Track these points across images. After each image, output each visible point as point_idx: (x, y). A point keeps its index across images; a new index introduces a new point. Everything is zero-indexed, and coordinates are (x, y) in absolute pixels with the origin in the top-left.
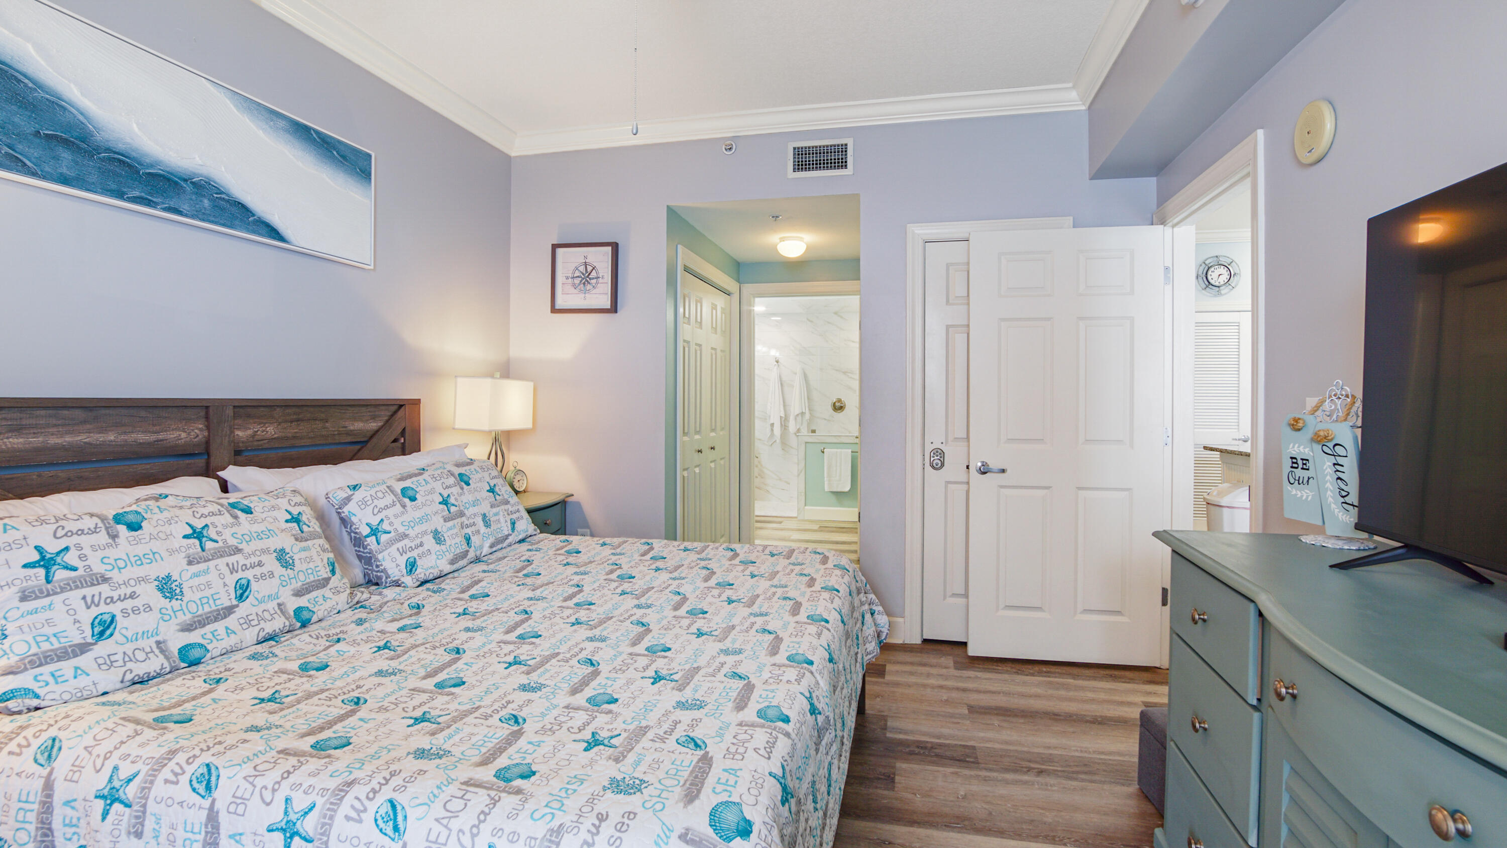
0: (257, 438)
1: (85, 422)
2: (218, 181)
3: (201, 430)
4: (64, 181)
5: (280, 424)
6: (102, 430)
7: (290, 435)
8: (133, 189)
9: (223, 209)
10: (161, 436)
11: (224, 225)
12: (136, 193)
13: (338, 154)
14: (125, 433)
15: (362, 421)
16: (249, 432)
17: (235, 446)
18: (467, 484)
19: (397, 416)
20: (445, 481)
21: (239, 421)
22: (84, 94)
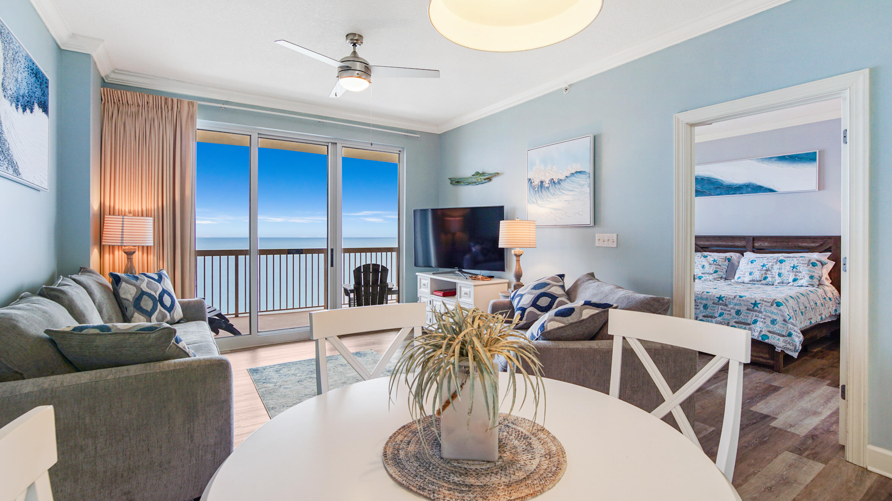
2: (753, 183)
3: (744, 243)
4: (718, 195)
5: (769, 242)
6: (722, 242)
7: (773, 246)
9: (754, 189)
10: (735, 244)
11: (755, 193)
15: (807, 243)
16: (759, 244)
17: (753, 247)
18: (780, 263)
19: (827, 242)
20: (770, 261)
21: (755, 241)
22: (721, 177)
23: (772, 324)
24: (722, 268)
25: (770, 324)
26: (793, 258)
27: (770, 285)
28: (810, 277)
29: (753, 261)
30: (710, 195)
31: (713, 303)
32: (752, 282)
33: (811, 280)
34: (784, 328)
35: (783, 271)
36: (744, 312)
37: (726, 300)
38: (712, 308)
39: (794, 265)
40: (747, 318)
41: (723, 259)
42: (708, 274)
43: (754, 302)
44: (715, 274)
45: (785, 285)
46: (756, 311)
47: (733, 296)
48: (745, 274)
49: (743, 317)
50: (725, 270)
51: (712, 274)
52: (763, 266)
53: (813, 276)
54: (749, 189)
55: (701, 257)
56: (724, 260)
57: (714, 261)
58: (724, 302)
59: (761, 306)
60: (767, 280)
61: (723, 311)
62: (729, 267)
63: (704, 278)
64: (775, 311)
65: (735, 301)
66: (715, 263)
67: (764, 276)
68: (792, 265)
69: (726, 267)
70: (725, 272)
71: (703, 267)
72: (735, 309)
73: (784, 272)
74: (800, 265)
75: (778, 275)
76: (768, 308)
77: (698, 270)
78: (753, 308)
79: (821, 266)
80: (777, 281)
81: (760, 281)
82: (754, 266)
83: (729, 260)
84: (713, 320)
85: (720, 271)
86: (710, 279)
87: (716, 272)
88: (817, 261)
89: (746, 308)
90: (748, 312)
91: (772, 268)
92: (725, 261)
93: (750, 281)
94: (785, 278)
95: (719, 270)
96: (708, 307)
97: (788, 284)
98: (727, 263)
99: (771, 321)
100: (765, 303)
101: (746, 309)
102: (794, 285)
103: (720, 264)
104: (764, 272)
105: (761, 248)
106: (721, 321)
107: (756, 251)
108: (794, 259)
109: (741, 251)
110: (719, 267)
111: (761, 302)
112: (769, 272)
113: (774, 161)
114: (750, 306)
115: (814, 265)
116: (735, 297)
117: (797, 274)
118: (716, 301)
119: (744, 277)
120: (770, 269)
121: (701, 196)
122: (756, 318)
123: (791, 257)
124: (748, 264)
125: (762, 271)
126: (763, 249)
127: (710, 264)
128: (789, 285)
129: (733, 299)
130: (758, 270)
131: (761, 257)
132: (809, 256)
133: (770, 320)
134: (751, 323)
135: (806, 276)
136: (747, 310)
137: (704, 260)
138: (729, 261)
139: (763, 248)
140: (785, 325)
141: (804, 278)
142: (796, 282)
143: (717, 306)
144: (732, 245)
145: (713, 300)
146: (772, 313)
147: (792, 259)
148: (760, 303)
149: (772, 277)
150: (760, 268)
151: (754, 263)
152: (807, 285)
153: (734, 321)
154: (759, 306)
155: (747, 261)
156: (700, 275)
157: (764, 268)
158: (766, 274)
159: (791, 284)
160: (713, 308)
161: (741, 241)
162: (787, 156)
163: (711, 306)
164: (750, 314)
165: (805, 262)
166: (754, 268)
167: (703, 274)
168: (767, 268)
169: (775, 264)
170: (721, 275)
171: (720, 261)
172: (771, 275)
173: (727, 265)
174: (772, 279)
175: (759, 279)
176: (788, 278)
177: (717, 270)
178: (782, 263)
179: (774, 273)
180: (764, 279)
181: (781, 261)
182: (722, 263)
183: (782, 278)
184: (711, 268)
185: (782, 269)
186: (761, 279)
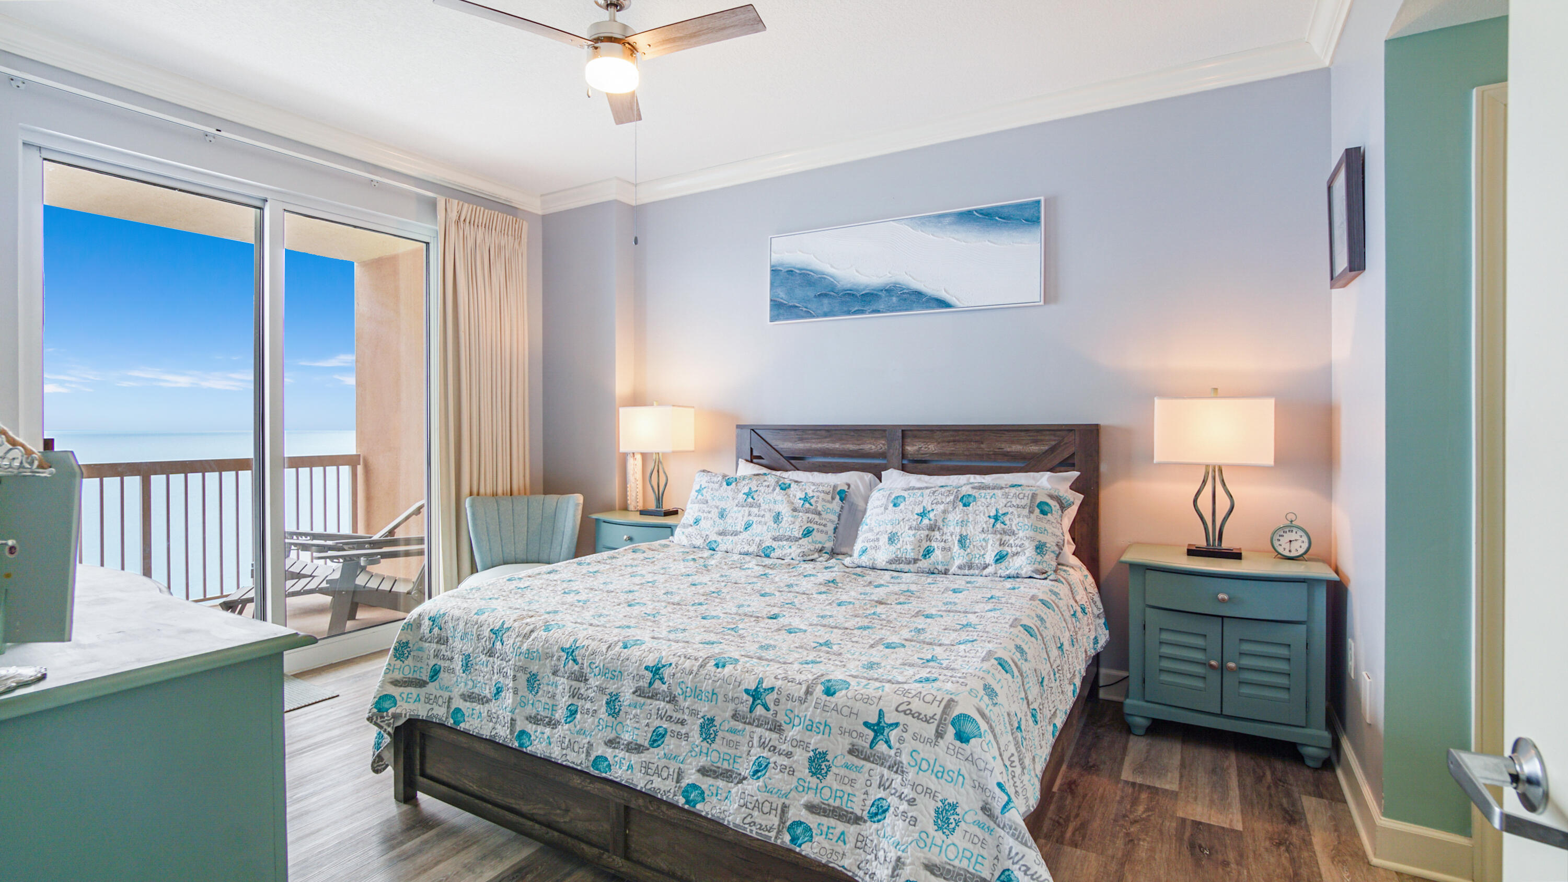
0: (922, 452)
1: (826, 437)
2: (901, 282)
3: (884, 444)
4: (826, 315)
5: (939, 443)
6: (834, 442)
7: (948, 452)
8: (854, 307)
9: (905, 300)
10: (861, 447)
11: (906, 310)
12: (856, 308)
13: (999, 218)
14: (844, 444)
16: (916, 448)
17: (904, 456)
18: (965, 505)
19: (1066, 440)
20: (939, 498)
21: (908, 440)
22: (832, 266)
23: (940, 828)
24: (824, 522)
25: (931, 829)
26: (994, 489)
27: (940, 572)
28: (1037, 548)
29: (900, 500)
31: (735, 716)
32: (894, 567)
33: (1039, 558)
34: (983, 842)
35: (970, 530)
36: (840, 761)
37: (777, 702)
38: (729, 736)
39: (997, 511)
40: (848, 789)
41: (828, 493)
42: (789, 539)
43: (873, 720)
44: (804, 542)
45: (977, 572)
46: (880, 760)
47: (804, 688)
48: (878, 540)
49: (835, 786)
50: (831, 527)
51: (798, 539)
52: (922, 515)
53: (1044, 544)
54: (894, 299)
55: (774, 490)
56: (829, 497)
57: (805, 499)
58: (769, 715)
59: (901, 740)
60: (933, 558)
61: (766, 754)
62: (842, 517)
63: (778, 553)
64: (951, 763)
65: (809, 711)
66: (807, 505)
67: (925, 544)
68: (993, 513)
69: (835, 518)
70: (831, 532)
71: (777, 518)
72: (806, 749)
73: (972, 531)
74: (1011, 510)
75: (960, 541)
76: (925, 751)
77: (765, 528)
78: (873, 744)
79: (1060, 512)
80: (958, 562)
81: (916, 561)
82: (901, 516)
83: (843, 495)
84: (734, 791)
85: (818, 531)
86: (793, 556)
87: (808, 533)
88: (1051, 497)
89: (844, 743)
90: (855, 760)
91: (943, 521)
92: (833, 498)
93: (891, 562)
94: (976, 552)
95: (815, 527)
96: (716, 732)
97: (985, 568)
98: (837, 503)
99: (937, 811)
100: (915, 725)
101: (848, 747)
102: (999, 572)
103: (820, 508)
104: (923, 533)
105: (919, 457)
106: (761, 797)
107: (910, 465)
108: (996, 491)
109: (876, 466)
110: (817, 518)
111: (902, 719)
112: (937, 534)
113: (950, 224)
114: (860, 735)
115: (1044, 509)
116: (808, 692)
117: (1006, 538)
118: (744, 708)
119: (876, 548)
120: (940, 523)
121: (787, 319)
122: (882, 794)
123: (988, 488)
124: (886, 509)
125: (918, 530)
126: (925, 462)
127: (795, 510)
128: (986, 572)
129: (802, 701)
130: (910, 528)
131: (918, 485)
132: (1032, 482)
133: (932, 805)
134: (865, 815)
135: (1027, 543)
136: (851, 752)
137: (779, 498)
138: (842, 499)
139: (927, 458)
140: (991, 831)
141: (1023, 551)
142: (1003, 565)
143: (748, 727)
144: (856, 451)
145: (733, 700)
146: (941, 773)
147: (992, 492)
148: (897, 724)
149: (944, 549)
150: (914, 519)
151: (902, 506)
152: (1029, 574)
153: (802, 802)
154: (894, 735)
155: (884, 501)
156: (767, 544)
157: (926, 521)
158: (929, 538)
159: (990, 570)
160: (735, 738)
161: (877, 438)
162: (976, 211)
163: (726, 726)
164: (858, 769)
165: (1024, 502)
166: (902, 523)
167: (774, 539)
168: (932, 522)
169: (950, 509)
170: (820, 542)
171: (820, 498)
172: (943, 543)
173: (838, 509)
174: (944, 557)
175: (911, 555)
176: (982, 553)
177: (811, 529)
178: (969, 506)
179: (950, 537)
180: (926, 556)
181: (965, 499)
182: (825, 504)
183: (969, 550)
184: (797, 523)
185: (969, 524)
186: (916, 557)
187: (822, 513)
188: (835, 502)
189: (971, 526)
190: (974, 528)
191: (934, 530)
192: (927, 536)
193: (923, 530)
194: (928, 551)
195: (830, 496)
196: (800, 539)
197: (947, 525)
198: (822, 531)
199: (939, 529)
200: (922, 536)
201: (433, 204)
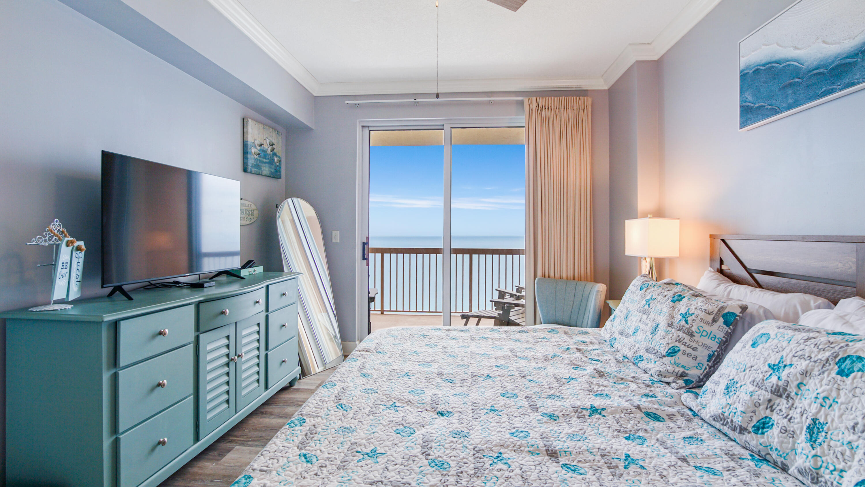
18: (841, 373)
22: (796, 48)
24: (694, 345)
27: (773, 464)
29: (763, 339)
30: (776, 112)
32: (718, 425)
35: (833, 418)
41: (709, 314)
42: (656, 353)
44: (667, 360)
50: (703, 353)
51: (659, 356)
52: (774, 368)
56: (710, 318)
57: (684, 315)
60: (768, 437)
63: (643, 364)
66: (682, 322)
67: (762, 412)
69: (711, 343)
71: (655, 329)
75: (810, 429)
77: (645, 336)
80: (800, 461)
81: (742, 430)
82: (751, 362)
83: (730, 319)
85: (684, 353)
87: (672, 352)
91: (799, 386)
92: (715, 321)
94: (830, 458)
95: (682, 348)
98: (718, 328)
103: (694, 329)
104: (765, 396)
110: (687, 339)
112: (782, 404)
120: (792, 389)
121: (755, 122)
125: (761, 388)
127: (671, 325)
130: (753, 382)
137: (665, 309)
138: (727, 324)
149: (784, 431)
150: (762, 371)
151: (759, 348)
156: (641, 353)
157: (775, 379)
158: (770, 405)
166: (747, 371)
167: (647, 350)
168: (780, 383)
169: (816, 372)
170: (684, 367)
171: (699, 317)
172: (786, 420)
173: (721, 335)
174: (782, 443)
175: (738, 420)
176: (840, 466)
177: (677, 349)
178: (847, 375)
179: (798, 416)
180: (758, 429)
181: (848, 362)
182: (702, 324)
183: (818, 450)
184: (666, 339)
185: (836, 407)
186: (744, 425)
187: (695, 334)
188: (716, 325)
189: (836, 412)
190: (841, 416)
191: (781, 396)
192: (770, 401)
193: (766, 390)
194: (764, 423)
195: (712, 317)
196: (664, 356)
197: (802, 395)
198: (689, 355)
199: (788, 396)
200: (761, 398)
201: (521, 103)
